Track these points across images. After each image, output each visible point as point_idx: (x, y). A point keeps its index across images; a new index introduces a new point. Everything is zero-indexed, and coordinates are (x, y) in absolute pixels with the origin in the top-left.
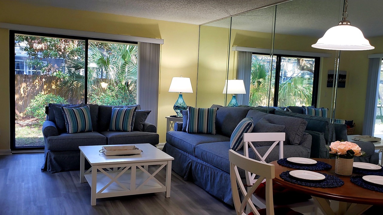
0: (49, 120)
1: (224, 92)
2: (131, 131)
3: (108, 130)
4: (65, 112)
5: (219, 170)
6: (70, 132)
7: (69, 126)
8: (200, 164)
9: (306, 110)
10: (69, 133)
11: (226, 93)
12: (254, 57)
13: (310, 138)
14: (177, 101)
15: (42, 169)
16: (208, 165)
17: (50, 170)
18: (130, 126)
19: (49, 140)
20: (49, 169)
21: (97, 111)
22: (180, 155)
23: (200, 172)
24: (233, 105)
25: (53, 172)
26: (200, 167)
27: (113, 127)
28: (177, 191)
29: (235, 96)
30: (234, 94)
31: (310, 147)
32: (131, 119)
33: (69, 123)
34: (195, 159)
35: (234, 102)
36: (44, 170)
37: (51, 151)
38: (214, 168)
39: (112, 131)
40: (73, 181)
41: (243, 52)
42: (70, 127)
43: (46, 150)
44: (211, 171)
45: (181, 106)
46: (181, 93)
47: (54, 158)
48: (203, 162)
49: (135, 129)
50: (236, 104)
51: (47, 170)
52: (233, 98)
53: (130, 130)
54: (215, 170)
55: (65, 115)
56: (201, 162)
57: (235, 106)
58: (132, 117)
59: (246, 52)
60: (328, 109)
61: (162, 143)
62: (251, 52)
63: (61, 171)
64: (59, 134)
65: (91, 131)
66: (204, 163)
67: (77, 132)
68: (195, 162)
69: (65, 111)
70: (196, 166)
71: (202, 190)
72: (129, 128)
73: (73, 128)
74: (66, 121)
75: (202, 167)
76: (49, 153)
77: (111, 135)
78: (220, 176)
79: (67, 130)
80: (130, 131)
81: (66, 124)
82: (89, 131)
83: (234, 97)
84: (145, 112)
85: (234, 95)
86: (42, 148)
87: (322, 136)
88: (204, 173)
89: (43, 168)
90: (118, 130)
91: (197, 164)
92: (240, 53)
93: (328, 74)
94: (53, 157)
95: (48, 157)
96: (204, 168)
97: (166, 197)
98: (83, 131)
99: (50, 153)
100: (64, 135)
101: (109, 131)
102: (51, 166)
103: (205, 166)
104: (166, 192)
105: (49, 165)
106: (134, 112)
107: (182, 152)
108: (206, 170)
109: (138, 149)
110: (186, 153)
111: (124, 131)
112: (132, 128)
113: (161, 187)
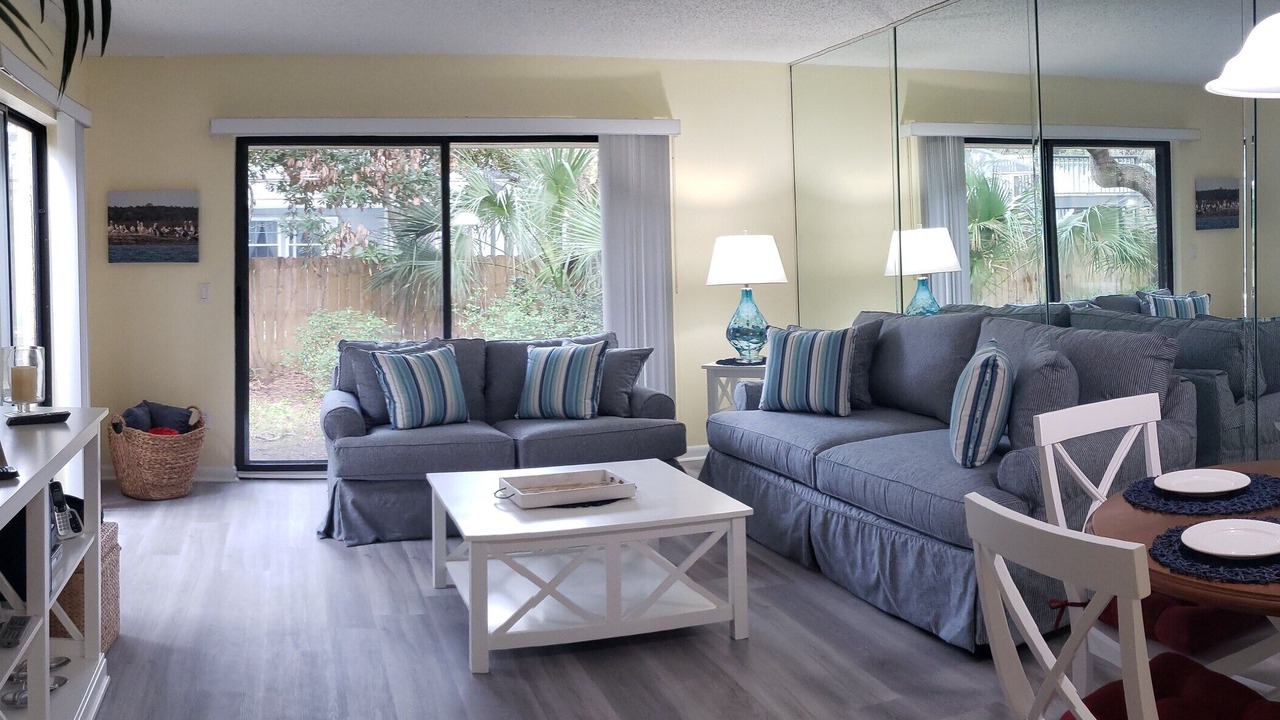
0: (340, 390)
1: (891, 269)
2: (593, 417)
3: (516, 416)
4: (380, 367)
5: (910, 532)
6: (400, 425)
7: (395, 407)
8: (838, 517)
9: (1148, 303)
10: (396, 428)
11: (898, 274)
14: (738, 312)
15: (318, 533)
16: (871, 519)
17: (342, 536)
18: (589, 402)
19: (340, 449)
20: (339, 533)
21: (481, 359)
22: (763, 486)
23: (840, 542)
24: (921, 310)
25: (351, 542)
26: (841, 525)
27: (533, 404)
28: (767, 608)
29: (925, 282)
30: (923, 275)
31: (1194, 420)
32: (592, 380)
33: (396, 399)
34: (818, 499)
35: (923, 299)
36: (327, 533)
37: (345, 480)
38: (890, 526)
39: (529, 418)
40: (412, 576)
41: (935, 139)
42: (398, 411)
43: (331, 474)
44: (881, 539)
45: (750, 327)
46: (747, 285)
47: (353, 502)
48: (847, 508)
49: (603, 411)
50: (931, 306)
51: (335, 534)
52: (921, 287)
53: (589, 412)
54: (894, 533)
55: (381, 376)
56: (842, 508)
57: (928, 311)
58: (593, 374)
59: (943, 138)
61: (697, 449)
62: (959, 138)
63: (377, 541)
64: (368, 432)
65: (465, 422)
66: (854, 512)
67: (420, 426)
68: (820, 510)
69: (382, 363)
70: (826, 523)
71: (854, 600)
72: (586, 407)
73: (410, 413)
74: (387, 394)
75: (846, 525)
76: (338, 487)
77: (526, 432)
78: (915, 554)
79: (392, 420)
80: (588, 417)
81: (387, 401)
82: (459, 421)
83: (924, 283)
84: (631, 355)
85: (921, 278)
86: (321, 467)
88: (856, 545)
89: (322, 529)
90: (547, 416)
91: (829, 515)
92: (929, 143)
93: (1197, 192)
94: (349, 499)
95: (337, 498)
96: (853, 528)
97: (733, 638)
98: (438, 423)
99: (341, 487)
100: (380, 434)
101: (520, 418)
102: (345, 526)
103: (856, 523)
104: (732, 623)
105: (339, 523)
106: (599, 356)
107: (771, 477)
108: (863, 537)
109: (621, 482)
110: (782, 480)
111: (569, 416)
112: (593, 407)
113: (714, 607)
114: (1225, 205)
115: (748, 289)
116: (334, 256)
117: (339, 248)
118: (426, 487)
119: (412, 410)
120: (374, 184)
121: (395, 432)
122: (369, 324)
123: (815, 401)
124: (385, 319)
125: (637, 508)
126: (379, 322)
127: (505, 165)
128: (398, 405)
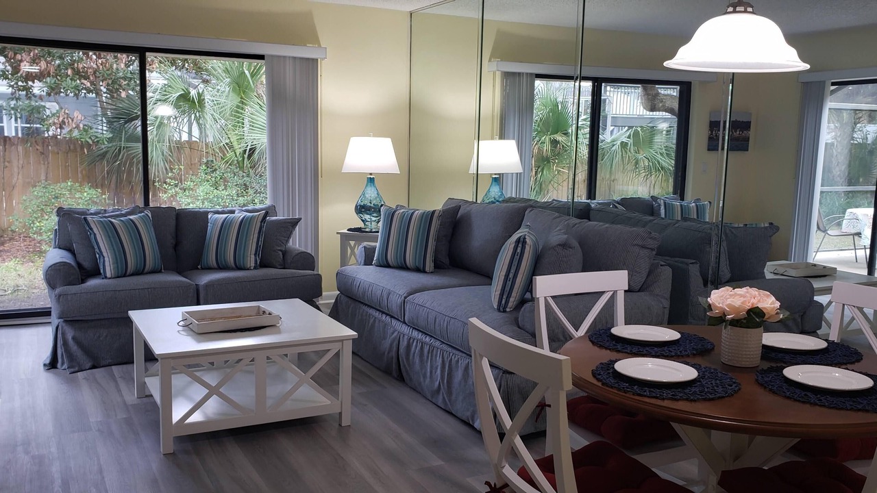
0: (60, 248)
1: (473, 170)
2: (255, 268)
3: (199, 267)
4: (91, 229)
5: (460, 354)
6: (108, 275)
7: (104, 261)
8: (417, 342)
9: (660, 205)
10: (106, 277)
11: (475, 172)
12: (539, 84)
13: (666, 273)
14: (364, 194)
15: (45, 365)
16: (438, 344)
17: (65, 366)
18: (253, 256)
19: (60, 296)
20: (63, 364)
21: (173, 223)
22: (372, 321)
23: (417, 360)
24: (493, 199)
25: (72, 370)
26: (418, 348)
27: (211, 259)
28: (366, 405)
29: (498, 179)
30: (495, 174)
31: (668, 295)
32: (255, 240)
33: (105, 254)
34: (405, 329)
35: (495, 191)
36: (52, 365)
37: (66, 321)
38: (449, 349)
39: (209, 269)
40: (119, 391)
41: (514, 74)
42: (107, 264)
43: (54, 319)
44: (443, 358)
45: (372, 205)
46: (371, 174)
47: (73, 338)
48: (424, 337)
49: (263, 264)
50: (500, 197)
51: (59, 365)
52: (494, 183)
53: (253, 265)
54: (451, 354)
55: (93, 236)
56: (420, 336)
57: (498, 201)
58: (256, 236)
59: (519, 74)
60: (710, 202)
61: (330, 294)
62: (531, 74)
63: (94, 367)
64: (83, 281)
65: (160, 272)
66: (428, 339)
67: (125, 276)
68: (406, 337)
69: (93, 226)
70: (409, 346)
71: (424, 401)
72: (251, 261)
73: (116, 265)
74: (97, 250)
75: (422, 348)
76: (60, 327)
77: (206, 279)
78: (463, 369)
79: (102, 271)
80: (252, 268)
81: (97, 256)
82: (154, 271)
83: (496, 180)
84: (285, 223)
85: (494, 176)
86: (46, 313)
87: (694, 270)
88: (427, 362)
89: (48, 362)
90: (222, 267)
91: (411, 340)
92: (507, 75)
93: (710, 121)
94: (69, 336)
95: (59, 336)
96: (426, 350)
97: (340, 425)
98: (139, 272)
99: (62, 327)
100: (93, 283)
101: (202, 269)
102: (68, 357)
103: (428, 346)
104: (340, 414)
105: (62, 355)
106: (261, 222)
107: (377, 314)
108: (432, 356)
109: (270, 314)
110: (384, 316)
111: (239, 268)
112: (256, 261)
113: (329, 402)
114: (738, 133)
115: (372, 177)
116: (55, 137)
117: (59, 130)
118: (129, 322)
119: (117, 263)
120: (86, 78)
121: (105, 280)
122: (85, 194)
123: (410, 260)
124: (99, 190)
125: (279, 332)
126: (94, 192)
127: (199, 70)
128: (106, 259)
